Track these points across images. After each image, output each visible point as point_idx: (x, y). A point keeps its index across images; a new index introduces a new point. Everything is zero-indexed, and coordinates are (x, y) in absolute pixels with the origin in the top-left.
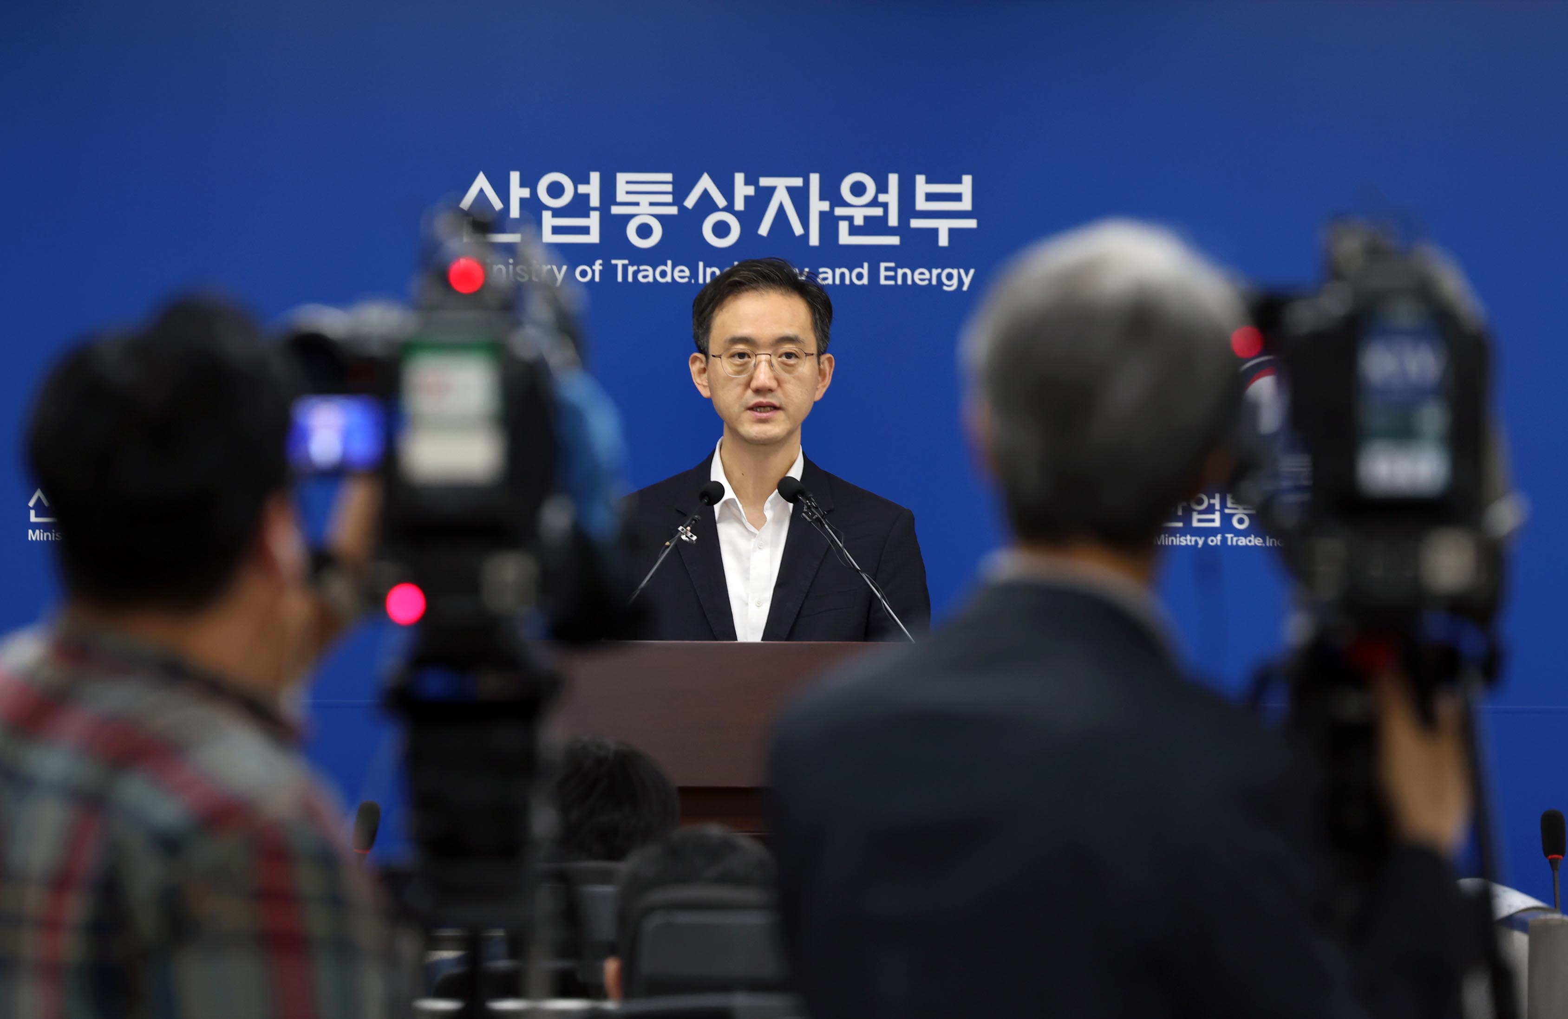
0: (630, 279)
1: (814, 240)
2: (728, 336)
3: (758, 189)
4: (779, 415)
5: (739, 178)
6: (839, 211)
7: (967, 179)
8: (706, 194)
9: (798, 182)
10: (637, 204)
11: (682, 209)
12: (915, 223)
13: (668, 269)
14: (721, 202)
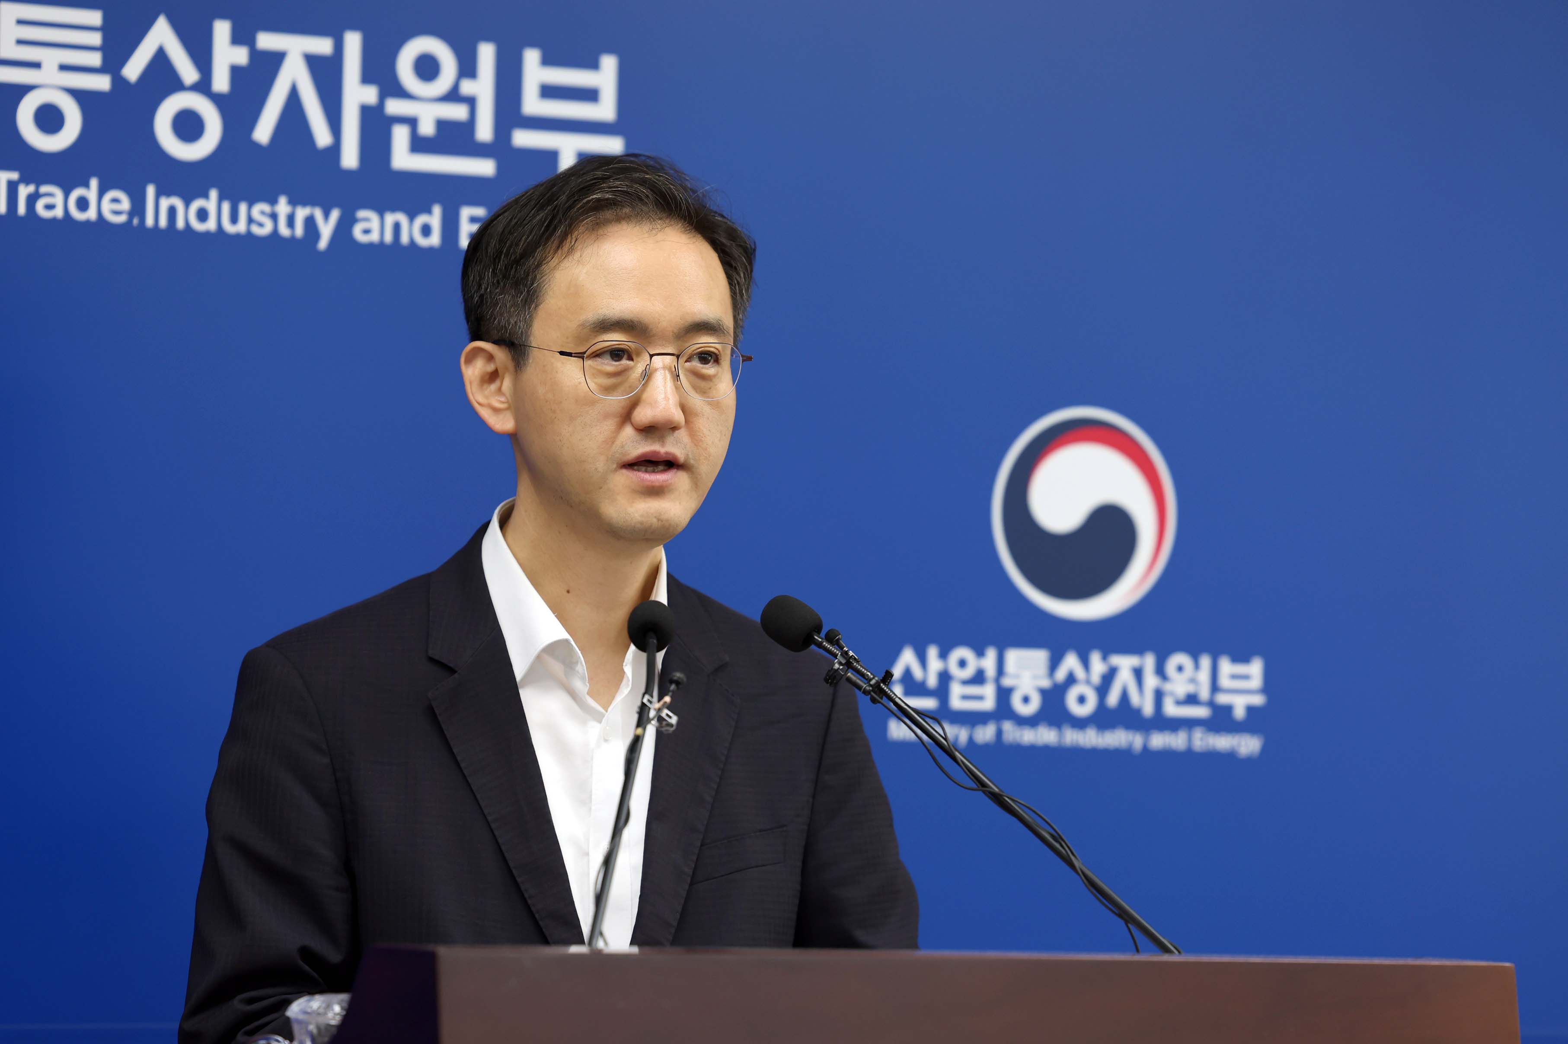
0: (22, 209)
1: (350, 158)
2: (591, 315)
3: (256, 55)
4: (678, 479)
5: (222, 30)
6: (394, 107)
7: (609, 64)
8: (161, 57)
9: (323, 46)
10: (36, 65)
11: (118, 81)
12: (523, 138)
13: (92, 193)
14: (188, 73)
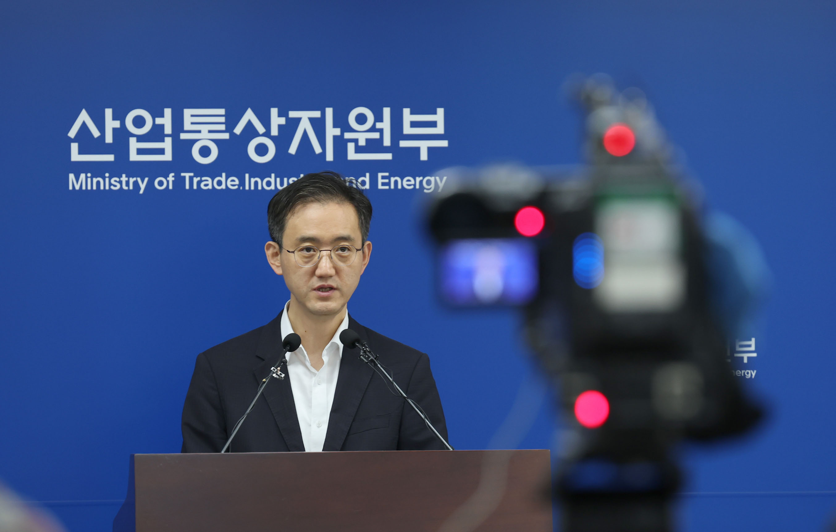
0: (195, 187)
1: (330, 157)
2: (299, 236)
3: (288, 120)
4: (336, 294)
5: (274, 112)
6: (347, 135)
7: (441, 111)
8: (249, 124)
9: (317, 114)
10: (199, 132)
11: (232, 135)
12: (403, 144)
13: (223, 179)
14: (261, 129)
